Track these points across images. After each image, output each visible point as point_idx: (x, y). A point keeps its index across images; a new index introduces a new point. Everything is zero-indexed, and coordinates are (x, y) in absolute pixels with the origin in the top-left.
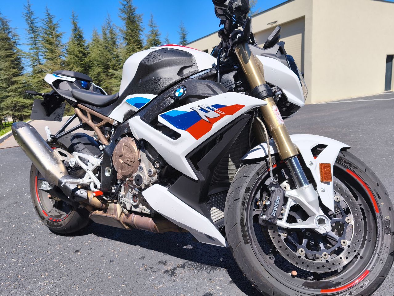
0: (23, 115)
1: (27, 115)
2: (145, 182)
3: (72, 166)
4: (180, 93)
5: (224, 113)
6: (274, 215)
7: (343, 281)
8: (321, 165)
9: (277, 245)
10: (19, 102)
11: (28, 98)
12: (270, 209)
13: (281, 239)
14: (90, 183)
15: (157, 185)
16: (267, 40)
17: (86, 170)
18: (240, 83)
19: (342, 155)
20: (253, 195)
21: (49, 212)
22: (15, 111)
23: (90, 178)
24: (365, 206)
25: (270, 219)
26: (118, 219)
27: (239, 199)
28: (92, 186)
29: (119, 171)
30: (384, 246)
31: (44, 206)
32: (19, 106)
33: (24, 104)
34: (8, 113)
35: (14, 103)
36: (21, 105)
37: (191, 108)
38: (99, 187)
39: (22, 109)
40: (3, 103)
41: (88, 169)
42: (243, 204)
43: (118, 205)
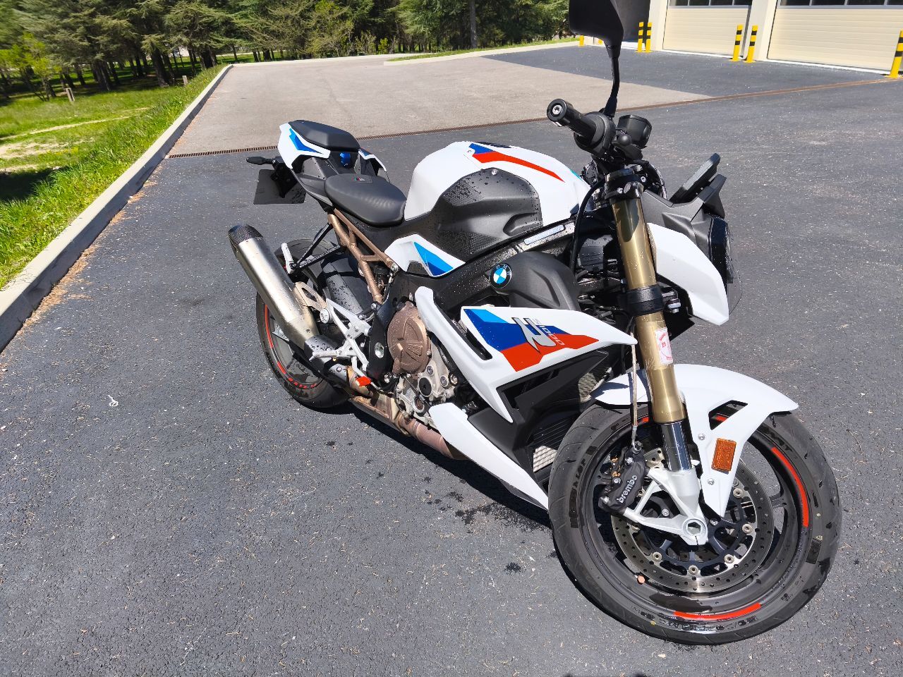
0: (211, 47)
1: (219, 47)
2: (435, 393)
3: (325, 322)
4: (500, 278)
5: (563, 344)
6: (622, 502)
7: (716, 607)
8: (719, 442)
9: (621, 540)
10: (200, 14)
11: (219, 6)
12: (617, 492)
13: (628, 532)
14: (352, 356)
15: (451, 405)
16: (682, 189)
17: (346, 337)
18: (615, 262)
19: (770, 425)
20: (598, 459)
21: (288, 367)
22: (194, 37)
23: (350, 349)
24: (791, 507)
25: (614, 505)
26: (393, 422)
27: (574, 461)
28: (354, 361)
29: (397, 361)
30: (798, 577)
31: (280, 354)
32: (200, 24)
33: (211, 19)
34: (180, 41)
35: (190, 18)
36: (205, 23)
37: (513, 318)
38: (365, 366)
39: (208, 31)
40: (168, 16)
41: (349, 336)
42: (580, 469)
43: (392, 400)
